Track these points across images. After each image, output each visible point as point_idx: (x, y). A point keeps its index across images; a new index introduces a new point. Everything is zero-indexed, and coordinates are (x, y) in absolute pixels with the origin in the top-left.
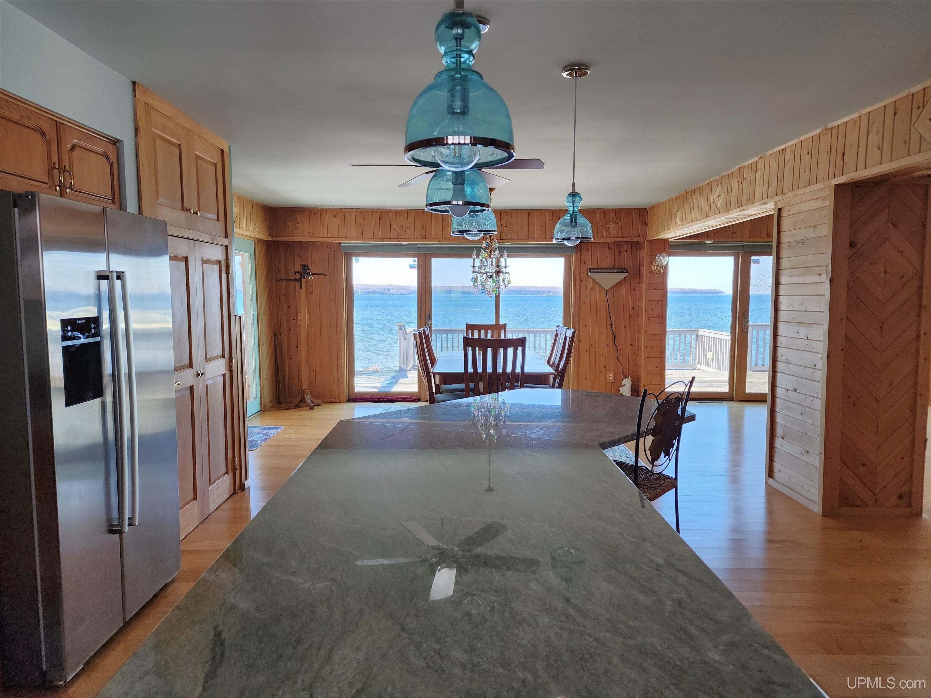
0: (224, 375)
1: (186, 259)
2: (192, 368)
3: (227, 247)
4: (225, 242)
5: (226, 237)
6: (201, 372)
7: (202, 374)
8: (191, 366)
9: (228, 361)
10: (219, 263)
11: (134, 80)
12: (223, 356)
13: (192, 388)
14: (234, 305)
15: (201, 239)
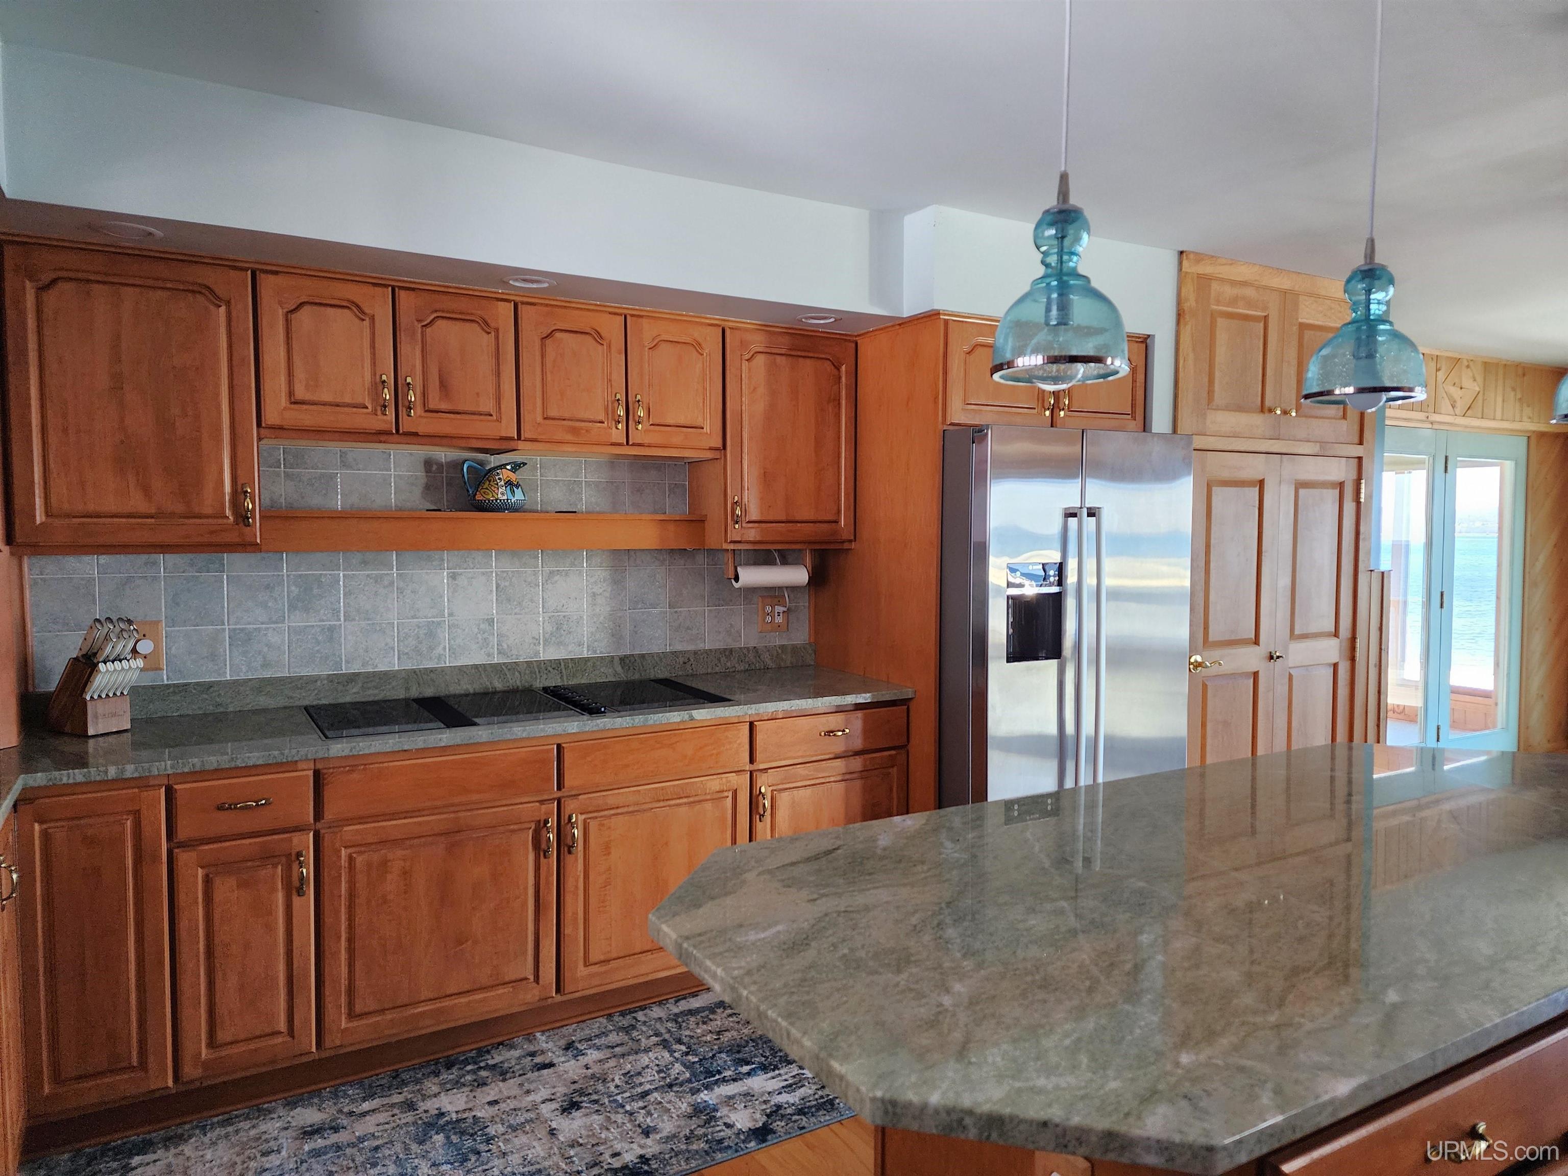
0: (1335, 666)
1: (1261, 483)
2: (1259, 645)
3: (1360, 459)
4: (1358, 451)
5: (1361, 443)
6: (1278, 654)
7: (1278, 657)
8: (1256, 642)
9: (1346, 645)
10: (1341, 485)
11: (1181, 249)
12: (1336, 634)
13: (1256, 675)
14: (1369, 553)
15: (1296, 452)
